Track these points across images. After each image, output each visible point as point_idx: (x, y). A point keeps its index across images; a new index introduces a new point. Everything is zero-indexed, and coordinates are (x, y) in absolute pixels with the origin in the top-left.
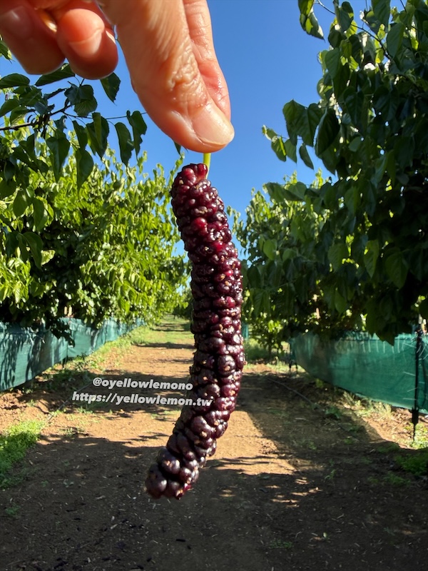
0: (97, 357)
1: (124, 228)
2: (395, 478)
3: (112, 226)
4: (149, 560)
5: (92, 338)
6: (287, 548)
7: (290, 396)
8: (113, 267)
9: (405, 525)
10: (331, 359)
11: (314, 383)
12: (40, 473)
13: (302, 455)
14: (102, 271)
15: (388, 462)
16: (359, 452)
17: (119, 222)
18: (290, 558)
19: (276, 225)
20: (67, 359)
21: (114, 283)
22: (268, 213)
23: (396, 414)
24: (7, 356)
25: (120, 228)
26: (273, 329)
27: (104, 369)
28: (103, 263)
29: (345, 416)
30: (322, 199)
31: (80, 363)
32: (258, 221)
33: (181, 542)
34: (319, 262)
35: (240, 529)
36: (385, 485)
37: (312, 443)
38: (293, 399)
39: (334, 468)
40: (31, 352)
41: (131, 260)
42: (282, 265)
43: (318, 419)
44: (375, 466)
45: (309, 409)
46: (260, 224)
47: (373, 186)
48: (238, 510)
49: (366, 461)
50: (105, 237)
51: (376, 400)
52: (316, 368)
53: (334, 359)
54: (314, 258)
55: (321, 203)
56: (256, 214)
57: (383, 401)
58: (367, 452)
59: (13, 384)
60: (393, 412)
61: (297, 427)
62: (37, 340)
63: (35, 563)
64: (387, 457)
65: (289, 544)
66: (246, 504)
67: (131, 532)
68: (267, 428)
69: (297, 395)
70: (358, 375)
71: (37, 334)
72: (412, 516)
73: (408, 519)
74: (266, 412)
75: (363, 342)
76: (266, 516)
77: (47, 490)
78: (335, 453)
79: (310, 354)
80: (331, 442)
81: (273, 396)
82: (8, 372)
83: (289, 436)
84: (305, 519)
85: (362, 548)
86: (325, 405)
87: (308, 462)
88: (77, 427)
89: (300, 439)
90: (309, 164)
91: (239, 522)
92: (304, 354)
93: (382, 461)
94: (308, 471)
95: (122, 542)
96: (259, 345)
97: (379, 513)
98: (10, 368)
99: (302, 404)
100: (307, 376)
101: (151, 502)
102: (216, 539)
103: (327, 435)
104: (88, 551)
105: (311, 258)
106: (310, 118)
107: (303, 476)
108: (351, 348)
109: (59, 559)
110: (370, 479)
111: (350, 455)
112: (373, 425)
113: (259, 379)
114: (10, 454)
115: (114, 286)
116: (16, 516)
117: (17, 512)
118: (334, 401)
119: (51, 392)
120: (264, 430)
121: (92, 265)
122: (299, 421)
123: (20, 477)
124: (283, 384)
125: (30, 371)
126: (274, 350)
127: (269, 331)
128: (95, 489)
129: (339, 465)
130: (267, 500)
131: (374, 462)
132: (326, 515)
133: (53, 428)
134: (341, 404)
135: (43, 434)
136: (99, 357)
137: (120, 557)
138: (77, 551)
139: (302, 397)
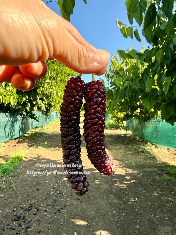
0: (48, 127)
1: (55, 73)
2: (167, 177)
3: (50, 72)
4: (65, 206)
5: (46, 119)
6: (120, 204)
7: (125, 143)
8: (51, 90)
9: (170, 196)
10: (143, 129)
11: (136, 138)
12: (24, 171)
13: (129, 167)
14: (47, 92)
15: (165, 170)
16: (153, 166)
17: (53, 71)
18: (121, 207)
19: (123, 71)
20: (36, 128)
21: (52, 97)
22: (119, 66)
23: (169, 151)
24: (11, 126)
25: (53, 73)
26: (120, 116)
27: (51, 131)
28: (47, 89)
29: (148, 152)
30: (144, 57)
31: (41, 129)
32: (114, 70)
33: (78, 200)
34: (141, 88)
35: (102, 196)
36: (163, 180)
37: (133, 162)
38: (127, 144)
39: (142, 172)
40: (20, 125)
41: (59, 87)
42: (123, 89)
43: (136, 152)
44: (159, 172)
45: (133, 149)
46: (115, 71)
47: (171, 49)
48: (102, 188)
49: (155, 170)
50: (47, 77)
51: (162, 146)
52: (137, 132)
53: (145, 129)
54: (139, 86)
55: (143, 59)
56: (114, 66)
57: (164, 146)
58: (156, 166)
59: (14, 137)
60: (168, 150)
61: (128, 156)
62: (22, 120)
63: (21, 206)
64: (164, 168)
65: (121, 202)
66: (105, 186)
67: (59, 195)
68: (115, 156)
69: (128, 143)
70: (155, 135)
71: (22, 118)
72: (173, 192)
73: (172, 193)
74: (115, 149)
75: (158, 122)
76: (113, 191)
77: (27, 178)
78: (143, 166)
79: (135, 127)
80: (141, 162)
81: (119, 143)
82: (12, 133)
83: (124, 159)
84: (128, 192)
85: (151, 205)
86: (140, 147)
87: (131, 170)
88: (39, 154)
89: (129, 160)
90: (139, 39)
91: (102, 193)
92: (133, 126)
93: (162, 170)
94: (131, 173)
95: (55, 199)
96: (114, 123)
97: (159, 191)
98: (13, 131)
99: (130, 147)
100: (133, 135)
101: (67, 184)
102: (92, 199)
103: (140, 159)
104: (42, 202)
105: (137, 86)
106: (141, 6)
107: (129, 175)
108: (152, 124)
109: (30, 205)
110: (157, 177)
111: (149, 167)
112: (159, 155)
113: (113, 136)
114: (13, 164)
115: (52, 98)
116: (14, 188)
117: (15, 186)
118: (143, 145)
119: (30, 140)
120: (114, 157)
121: (42, 89)
122: (128, 153)
123: (16, 173)
124: (123, 138)
125: (21, 132)
126: (120, 125)
127: (118, 117)
128: (45, 178)
129: (144, 171)
130: (114, 185)
131: (159, 170)
132: (137, 191)
133: (30, 154)
134: (146, 147)
135: (26, 157)
136: (49, 127)
137: (54, 205)
138: (37, 202)
139: (130, 144)
